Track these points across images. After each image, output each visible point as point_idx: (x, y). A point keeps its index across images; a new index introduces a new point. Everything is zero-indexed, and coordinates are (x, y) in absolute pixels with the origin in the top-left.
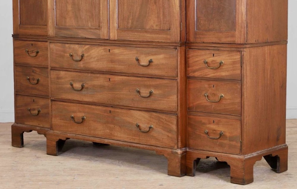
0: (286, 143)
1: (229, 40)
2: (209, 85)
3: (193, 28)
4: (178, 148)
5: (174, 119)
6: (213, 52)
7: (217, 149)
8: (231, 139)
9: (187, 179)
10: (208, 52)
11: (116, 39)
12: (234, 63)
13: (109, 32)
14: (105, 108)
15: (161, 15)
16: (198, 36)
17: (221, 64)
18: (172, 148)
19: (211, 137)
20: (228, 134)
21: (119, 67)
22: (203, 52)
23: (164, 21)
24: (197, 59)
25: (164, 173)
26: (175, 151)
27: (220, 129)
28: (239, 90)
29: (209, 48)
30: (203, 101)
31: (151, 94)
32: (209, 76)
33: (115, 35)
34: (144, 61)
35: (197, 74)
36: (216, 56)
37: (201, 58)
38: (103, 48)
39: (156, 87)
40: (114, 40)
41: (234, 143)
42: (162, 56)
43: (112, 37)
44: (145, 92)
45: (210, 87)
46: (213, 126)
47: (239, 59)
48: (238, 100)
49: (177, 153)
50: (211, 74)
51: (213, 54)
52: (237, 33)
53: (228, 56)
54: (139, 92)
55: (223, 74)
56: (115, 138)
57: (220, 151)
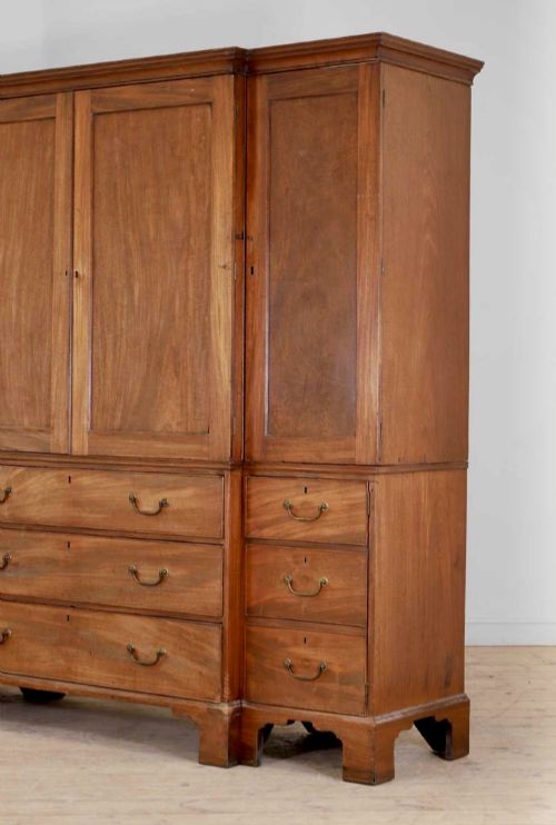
0: (466, 691)
1: (342, 456)
2: (294, 557)
3: (261, 430)
4: (223, 700)
5: (214, 635)
6: (305, 483)
7: (313, 703)
8: (346, 679)
9: (242, 772)
10: (293, 483)
11: (86, 453)
12: (352, 507)
13: (69, 437)
14: (54, 611)
15: (190, 400)
16: (271, 448)
17: (322, 509)
18: (210, 701)
19: (299, 676)
20: (336, 669)
21: (90, 517)
22: (282, 484)
23: (195, 413)
24: (267, 500)
25: (191, 759)
26: (215, 707)
27: (320, 656)
28: (363, 568)
29: (295, 474)
30: (281, 594)
31: (163, 576)
32: (295, 537)
33: (83, 446)
34: (149, 503)
35: (267, 533)
36: (312, 492)
37: (277, 497)
38: (56, 473)
39: (175, 561)
40: (83, 457)
41: (350, 689)
42: (188, 492)
43: (76, 450)
44: (149, 574)
45: (297, 563)
46: (304, 651)
47: (364, 500)
48: (361, 592)
49: (220, 712)
50: (298, 531)
51: (306, 489)
52: (359, 441)
53: (340, 493)
54: (135, 573)
55: (326, 531)
56: (80, 679)
57: (318, 707)
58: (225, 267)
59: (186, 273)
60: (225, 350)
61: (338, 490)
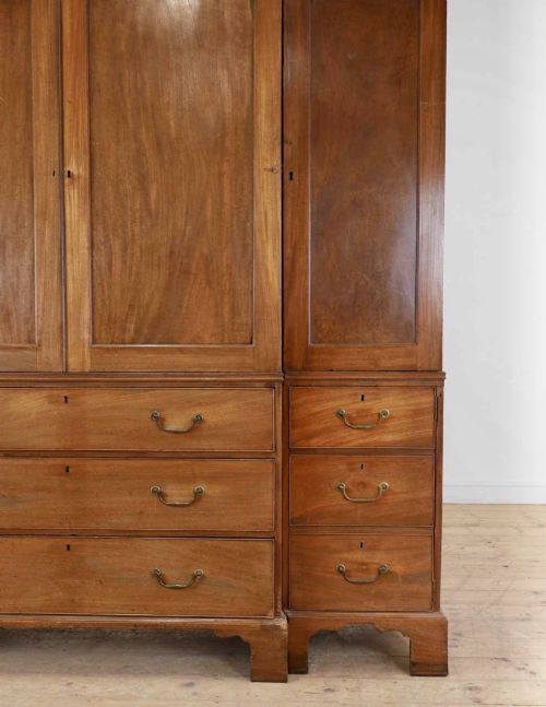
1: (401, 362)
2: (349, 464)
3: (303, 340)
4: (277, 615)
6: (362, 392)
7: (372, 605)
8: (408, 579)
9: (298, 685)
10: (348, 391)
11: (88, 369)
12: (417, 412)
13: (64, 355)
14: (48, 542)
15: (227, 308)
16: (315, 357)
17: (382, 416)
18: (263, 616)
19: (355, 580)
20: (398, 568)
21: (95, 441)
22: (335, 393)
23: (233, 324)
24: (317, 409)
25: (245, 676)
26: (270, 623)
27: (379, 559)
28: (429, 470)
29: (348, 383)
30: (335, 502)
31: (198, 496)
32: (350, 445)
33: (84, 362)
34: (176, 422)
35: (315, 443)
36: (369, 400)
37: (330, 405)
38: (45, 393)
39: (212, 479)
40: (83, 374)
41: (415, 587)
42: (230, 406)
43: (74, 363)
44: (178, 494)
45: (351, 470)
46: (359, 556)
47: (432, 405)
48: (429, 493)
49: (278, 628)
50: (354, 439)
51: (363, 396)
52: (420, 347)
53: (403, 399)
54: (161, 495)
55: (389, 437)
57: (377, 607)
58: (272, 170)
59: (221, 175)
60: (274, 257)
61: (401, 397)
